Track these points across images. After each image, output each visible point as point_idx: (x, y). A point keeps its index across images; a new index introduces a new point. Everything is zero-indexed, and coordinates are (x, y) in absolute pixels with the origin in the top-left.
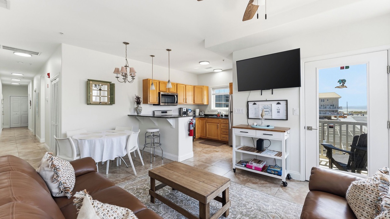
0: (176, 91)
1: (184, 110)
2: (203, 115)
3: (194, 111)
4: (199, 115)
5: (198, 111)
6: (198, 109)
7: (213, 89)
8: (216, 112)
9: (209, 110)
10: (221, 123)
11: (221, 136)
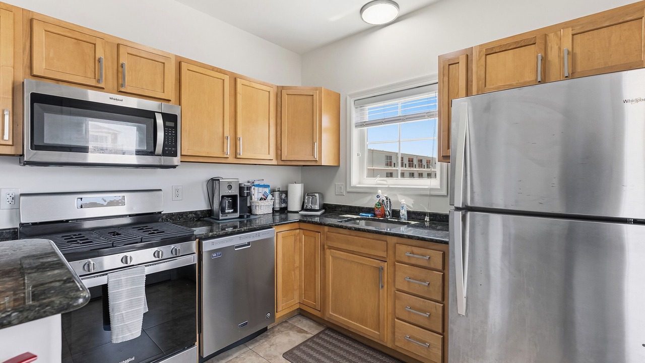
0: (169, 95)
1: (229, 188)
2: (317, 207)
3: (281, 192)
4: (303, 209)
6: (300, 185)
7: (361, 102)
8: (369, 198)
9: (341, 188)
10: (397, 258)
11: (394, 327)
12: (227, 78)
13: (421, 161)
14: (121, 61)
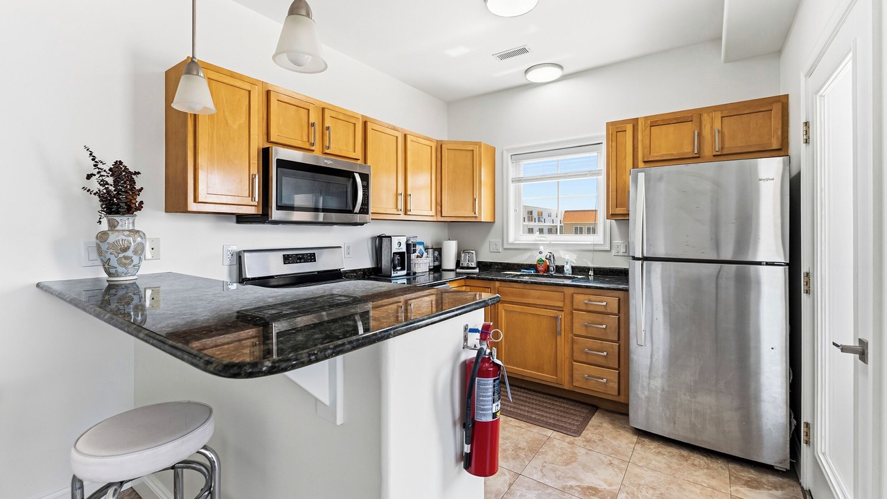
0: (358, 154)
1: (398, 245)
2: (474, 265)
3: (435, 250)
4: (458, 267)
5: (450, 249)
6: (455, 242)
7: (517, 157)
8: (528, 254)
9: (497, 245)
10: (575, 307)
11: (572, 369)
12: (399, 135)
13: (531, 213)
14: (327, 124)
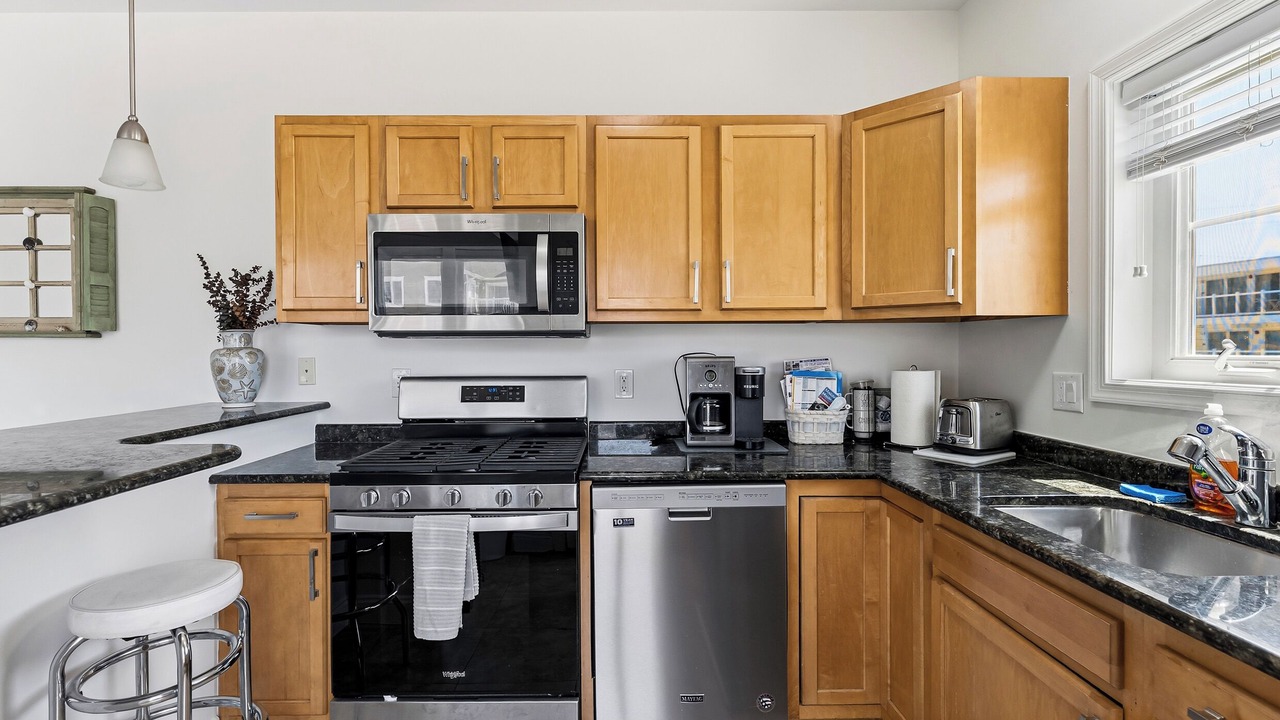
0: (571, 196)
3: (877, 392)
6: (926, 375)
7: (1151, 80)
9: (1069, 388)
12: (694, 133)
14: (494, 155)
